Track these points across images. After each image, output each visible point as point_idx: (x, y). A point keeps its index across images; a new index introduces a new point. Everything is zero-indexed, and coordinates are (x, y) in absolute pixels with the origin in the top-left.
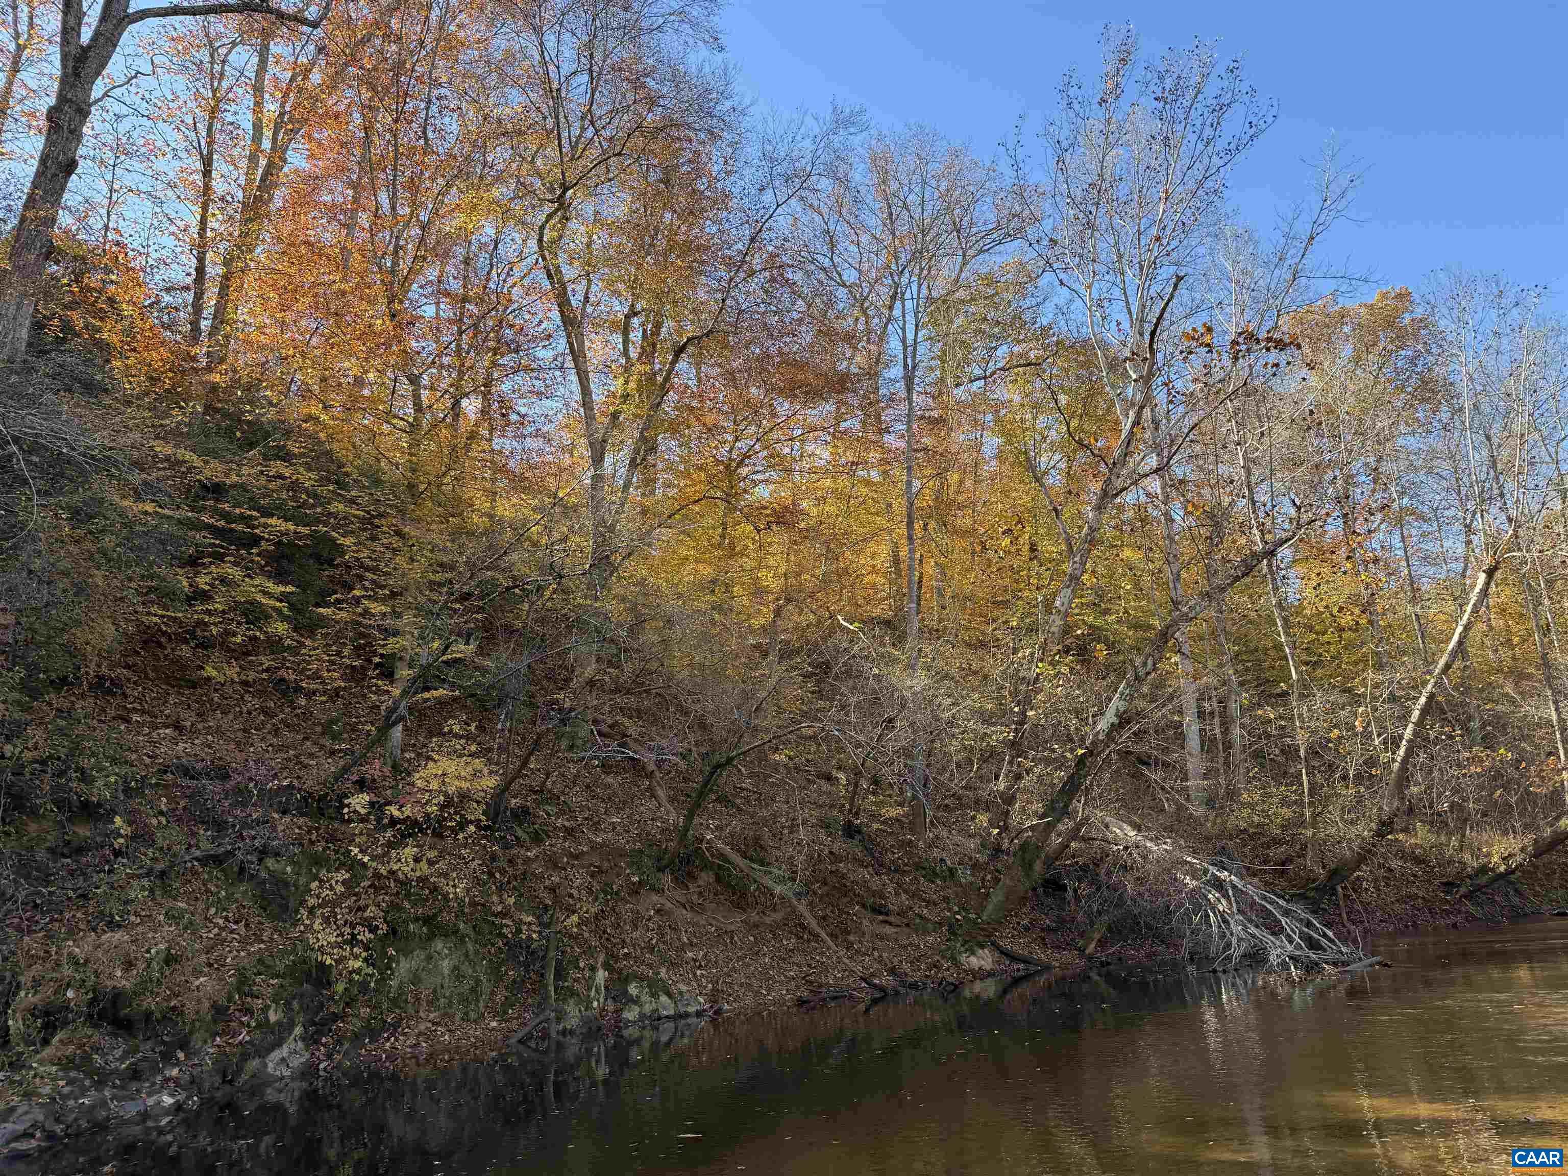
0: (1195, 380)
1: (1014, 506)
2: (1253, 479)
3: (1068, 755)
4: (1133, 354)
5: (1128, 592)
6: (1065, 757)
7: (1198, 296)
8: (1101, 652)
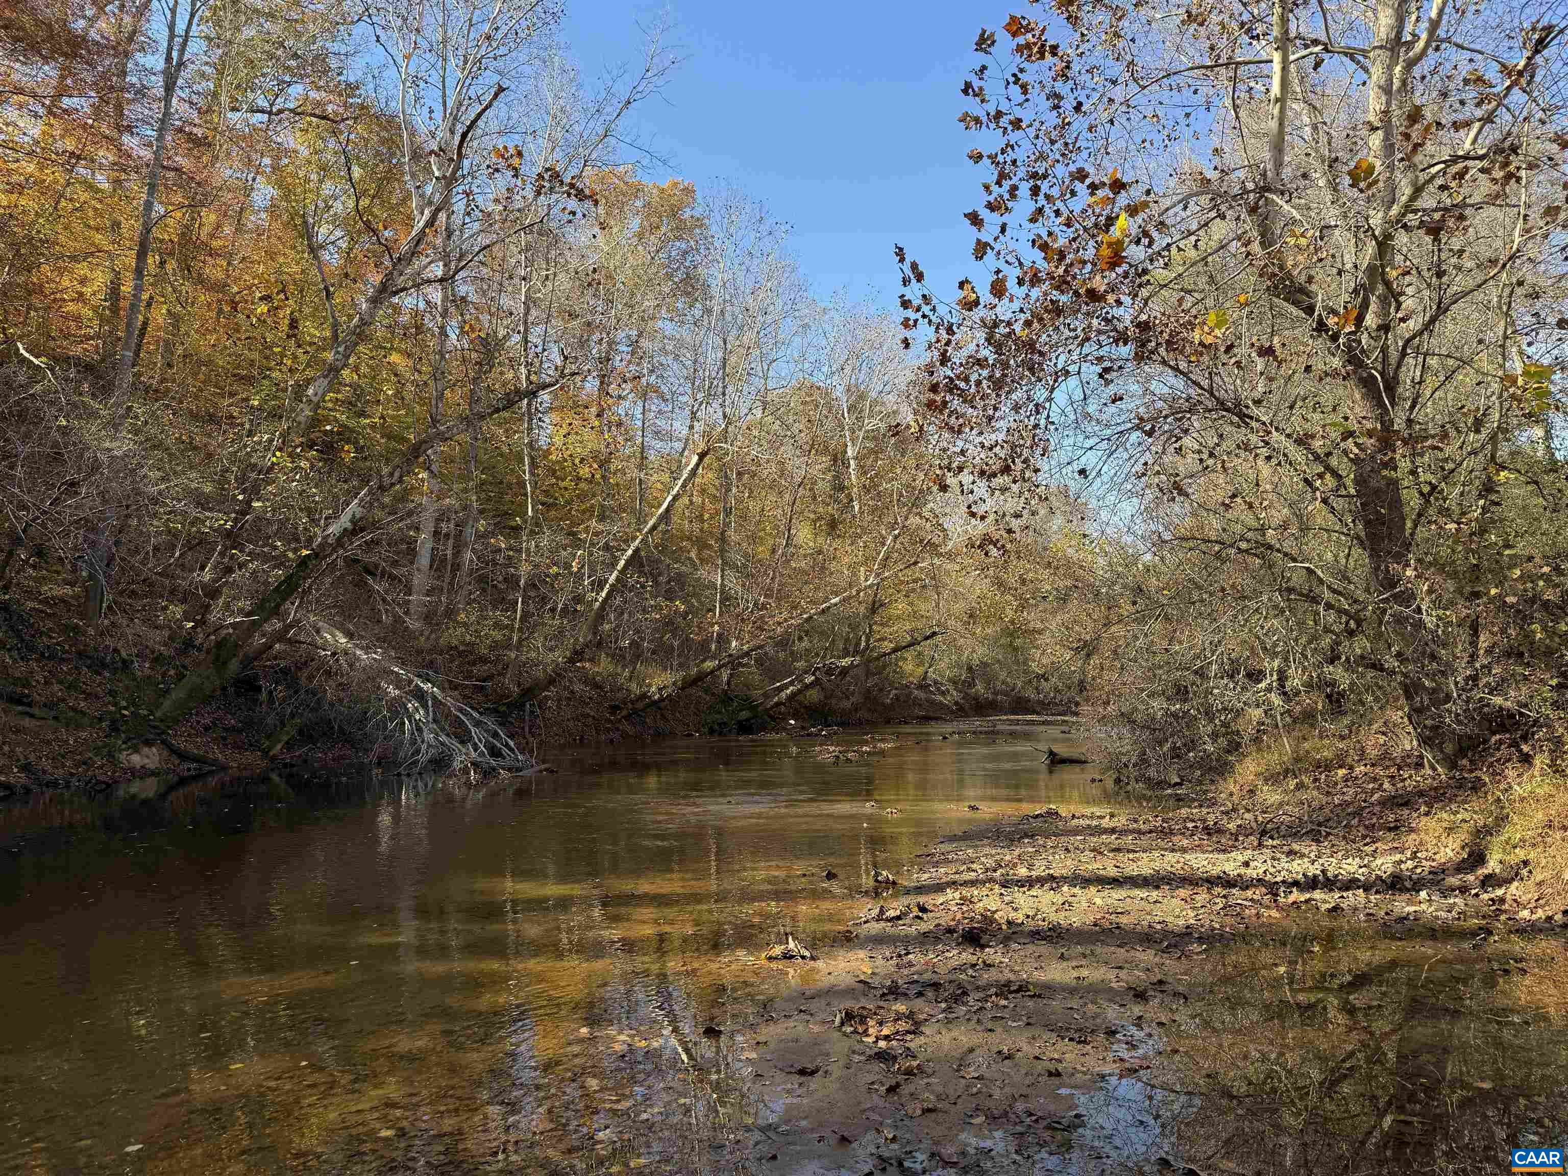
0: (497, 201)
1: (279, 272)
2: (530, 319)
3: (291, 555)
4: (441, 149)
5: (388, 398)
6: (286, 556)
7: (515, 115)
8: (349, 453)
